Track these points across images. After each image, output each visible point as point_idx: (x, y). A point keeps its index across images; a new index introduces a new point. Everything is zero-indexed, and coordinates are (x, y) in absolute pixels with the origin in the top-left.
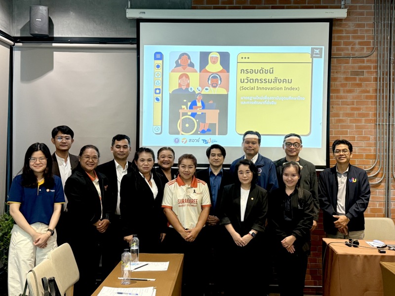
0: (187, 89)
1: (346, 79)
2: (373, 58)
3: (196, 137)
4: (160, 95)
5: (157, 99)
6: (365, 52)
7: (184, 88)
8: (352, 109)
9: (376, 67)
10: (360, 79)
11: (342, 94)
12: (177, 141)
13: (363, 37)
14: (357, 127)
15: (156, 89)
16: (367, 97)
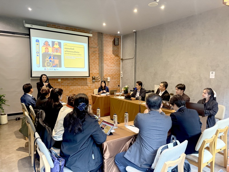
0: (48, 53)
1: (92, 53)
2: (98, 48)
3: (52, 68)
4: (39, 54)
5: (38, 55)
6: (96, 46)
7: (47, 52)
8: (94, 61)
9: (98, 51)
10: (95, 54)
11: (91, 57)
12: (45, 69)
13: (95, 42)
14: (95, 66)
15: (37, 52)
16: (97, 58)
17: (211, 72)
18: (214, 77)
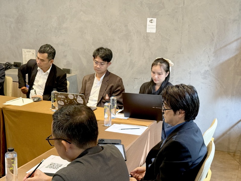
17: (149, 19)
18: (154, 31)
